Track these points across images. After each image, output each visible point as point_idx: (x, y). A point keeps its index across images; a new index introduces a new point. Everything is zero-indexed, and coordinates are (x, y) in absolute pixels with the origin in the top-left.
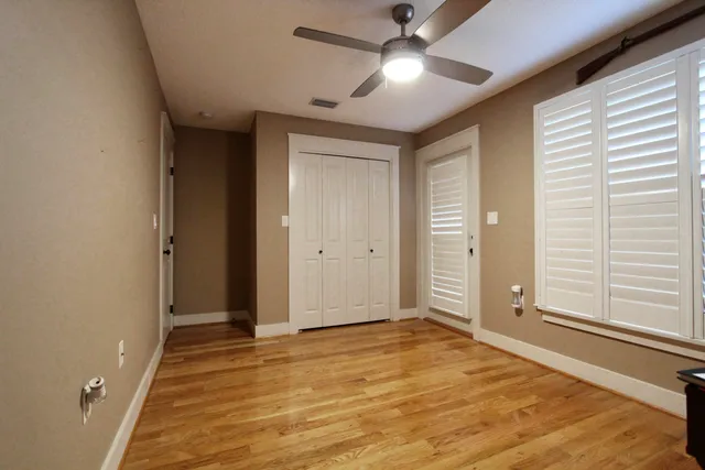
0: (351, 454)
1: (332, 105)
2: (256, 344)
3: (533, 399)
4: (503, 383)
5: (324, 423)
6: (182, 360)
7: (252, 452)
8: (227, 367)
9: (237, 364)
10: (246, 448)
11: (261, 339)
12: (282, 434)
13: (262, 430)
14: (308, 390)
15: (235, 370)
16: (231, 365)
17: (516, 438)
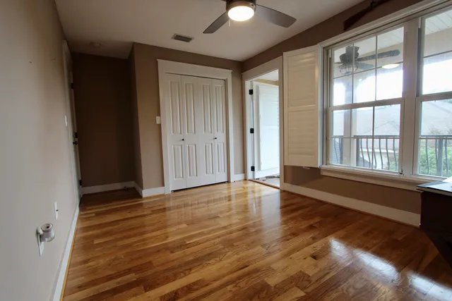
0: (217, 259)
1: (187, 39)
2: (144, 202)
3: (317, 219)
4: (300, 212)
5: (198, 243)
6: (94, 215)
7: (154, 265)
8: (127, 217)
9: (133, 214)
10: (150, 263)
11: (147, 198)
12: (172, 252)
13: (159, 251)
14: (184, 225)
15: (132, 218)
16: (129, 215)
17: (311, 240)
